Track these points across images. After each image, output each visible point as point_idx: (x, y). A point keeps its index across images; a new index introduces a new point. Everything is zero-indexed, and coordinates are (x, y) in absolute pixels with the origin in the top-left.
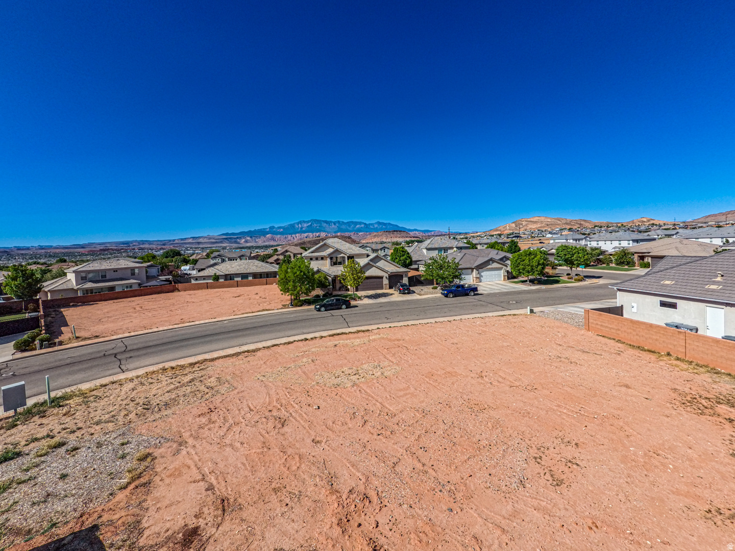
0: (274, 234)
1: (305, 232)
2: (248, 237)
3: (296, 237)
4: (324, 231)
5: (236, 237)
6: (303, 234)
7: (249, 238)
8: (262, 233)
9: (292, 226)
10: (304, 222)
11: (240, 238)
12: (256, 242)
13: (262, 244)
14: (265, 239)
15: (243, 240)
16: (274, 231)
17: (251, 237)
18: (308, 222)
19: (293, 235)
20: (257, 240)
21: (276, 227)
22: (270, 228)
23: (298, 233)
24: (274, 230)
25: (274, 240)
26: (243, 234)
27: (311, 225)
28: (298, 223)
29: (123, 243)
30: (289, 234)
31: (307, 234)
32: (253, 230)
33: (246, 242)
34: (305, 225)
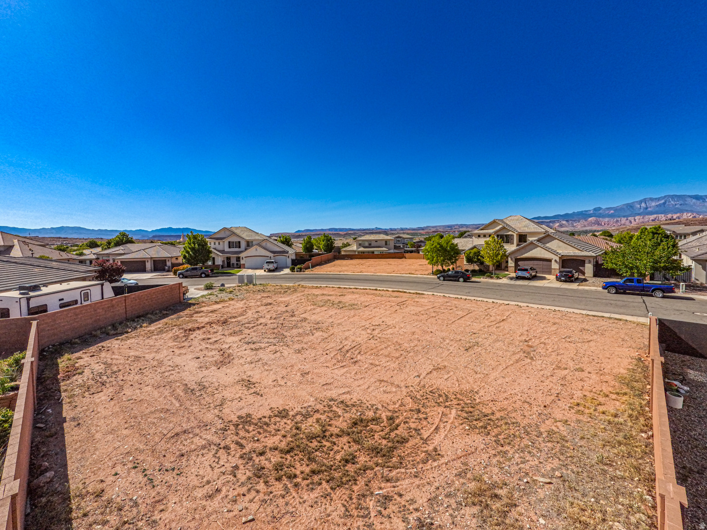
0: (599, 217)
1: (651, 213)
2: (563, 220)
3: (635, 220)
4: (692, 211)
5: (549, 221)
6: (647, 217)
7: (564, 222)
8: (584, 215)
9: (630, 206)
10: (652, 199)
11: (554, 222)
12: (573, 226)
13: (581, 229)
14: (586, 223)
15: (558, 224)
16: (600, 214)
17: (567, 221)
18: (659, 199)
19: (629, 218)
20: (575, 225)
21: (604, 207)
22: (595, 209)
23: (639, 214)
24: (601, 211)
25: (599, 224)
26: (557, 217)
27: (664, 203)
28: (641, 202)
29: (449, 226)
30: (624, 217)
31: (655, 216)
32: (570, 212)
33: (561, 226)
34: (653, 204)
